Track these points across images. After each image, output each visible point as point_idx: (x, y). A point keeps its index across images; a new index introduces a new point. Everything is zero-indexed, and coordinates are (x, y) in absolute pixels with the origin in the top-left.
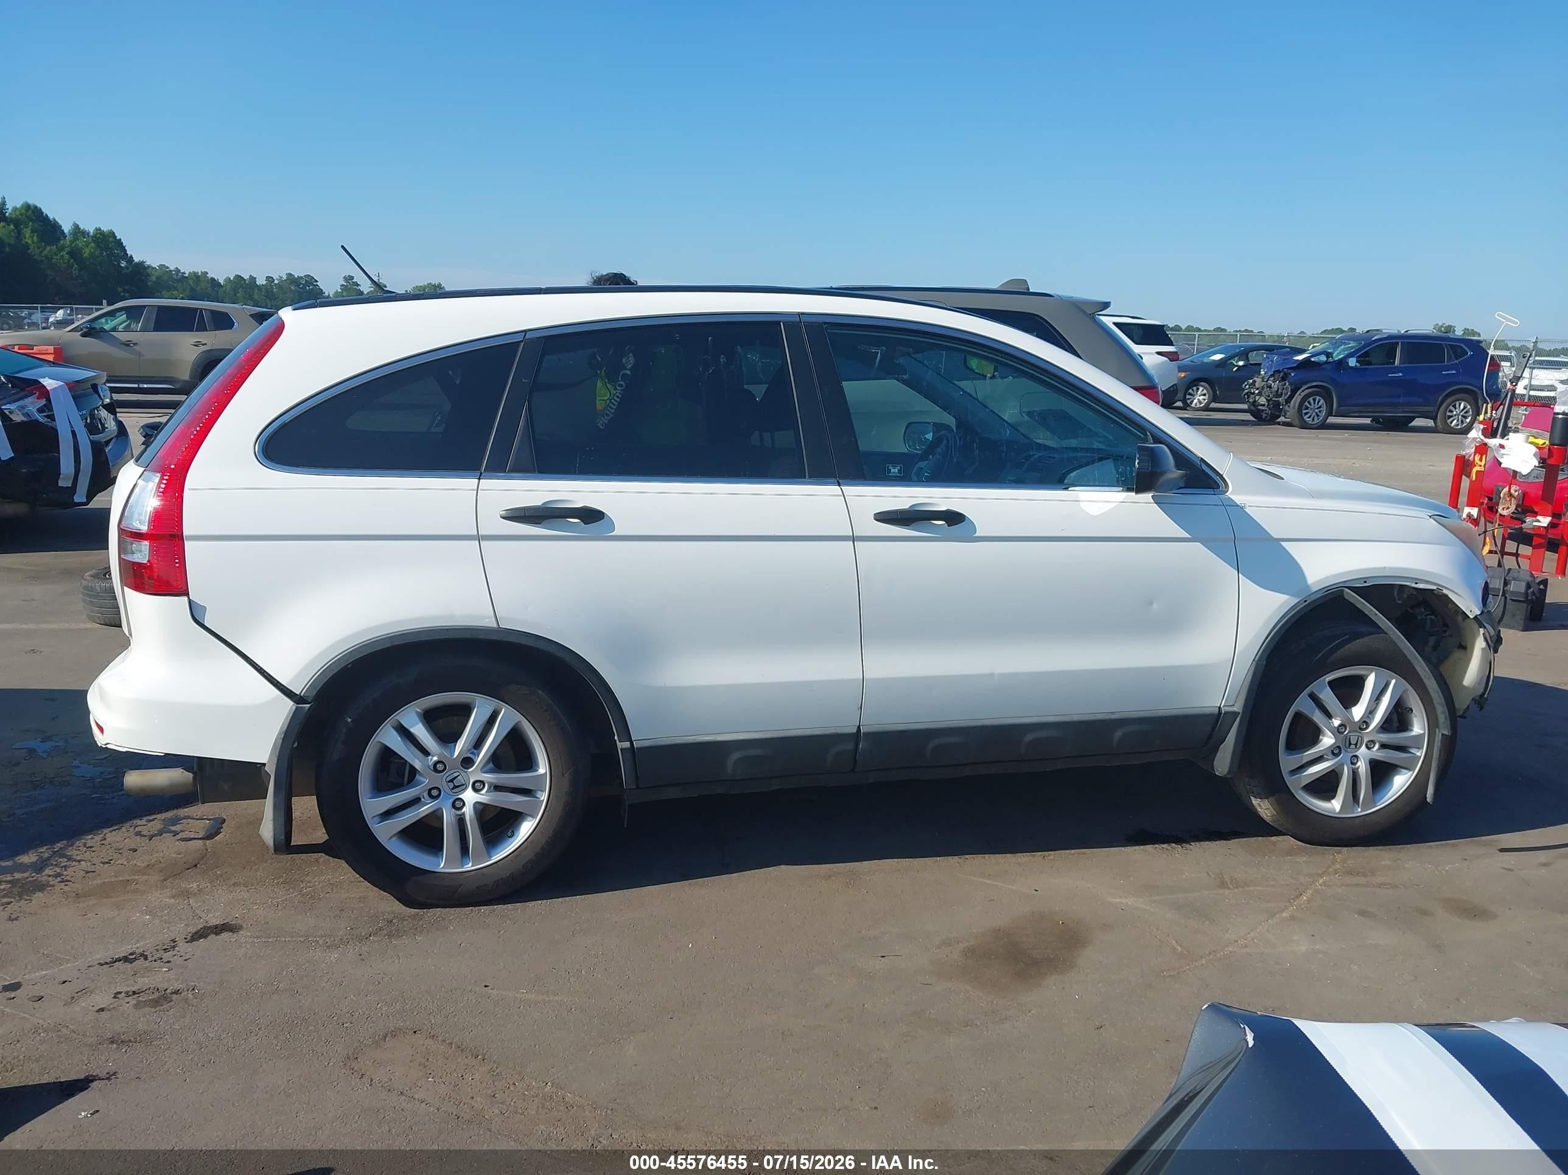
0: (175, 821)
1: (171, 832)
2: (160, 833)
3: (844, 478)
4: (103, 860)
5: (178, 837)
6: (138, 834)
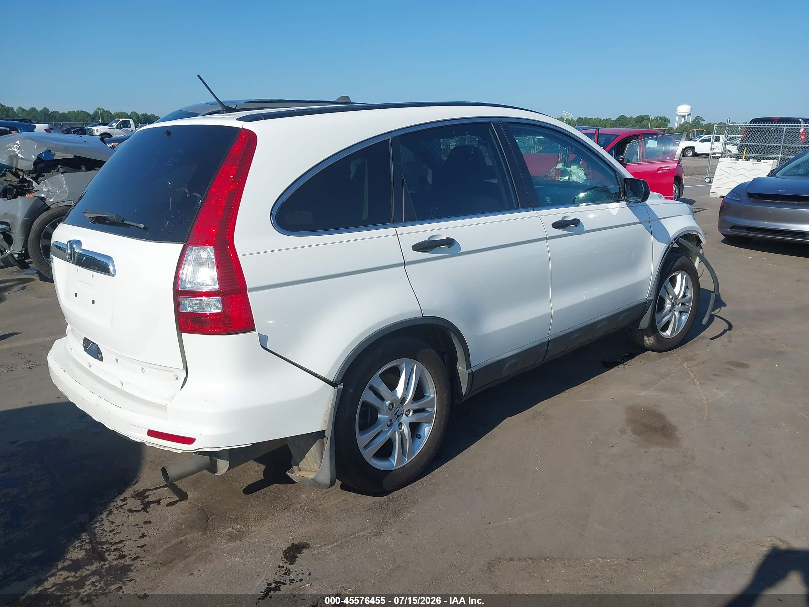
3: (535, 207)
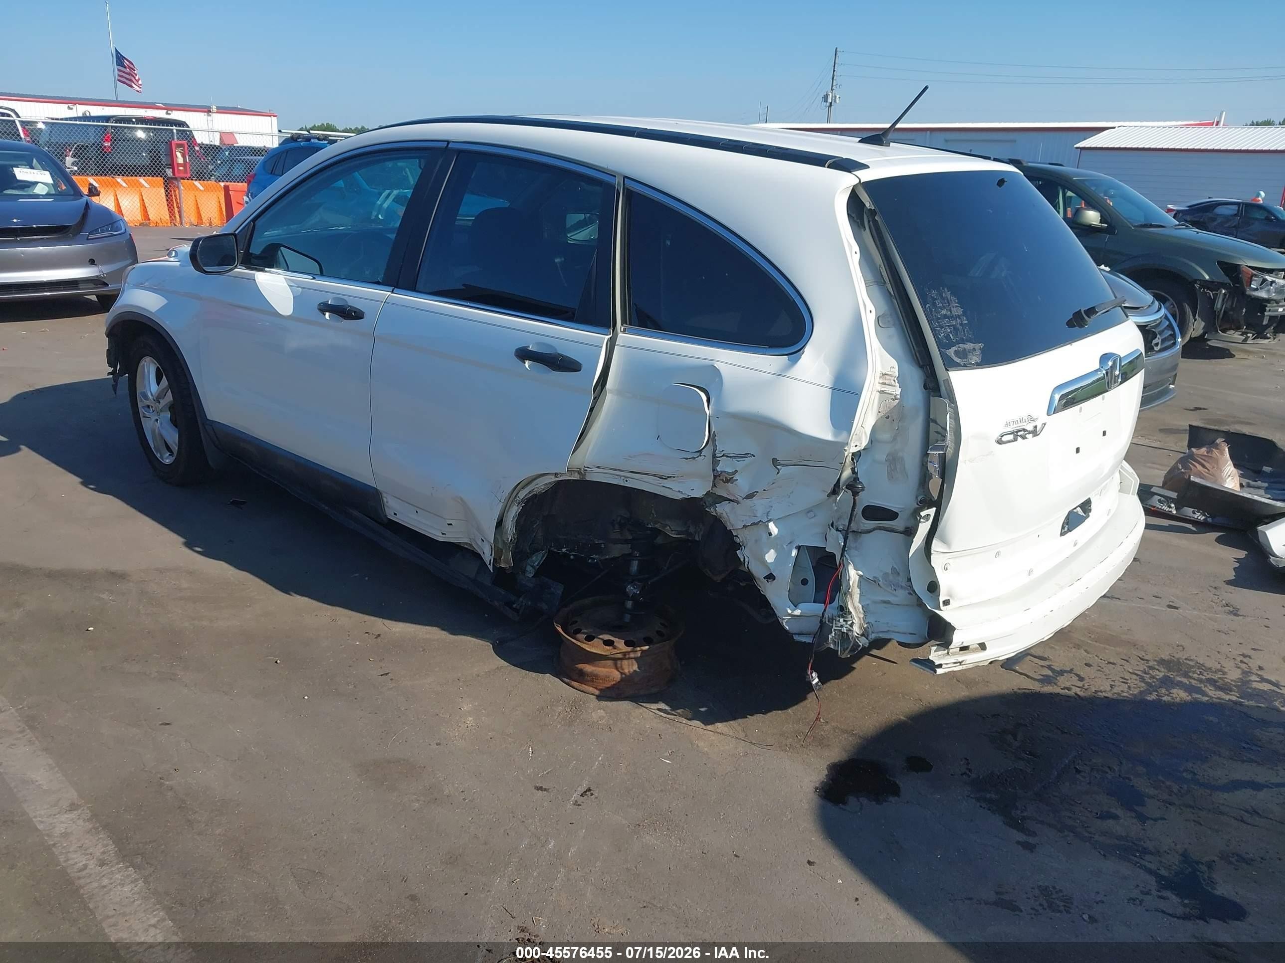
0: (1046, 680)
1: (1053, 670)
2: (1062, 673)
4: (1114, 666)
5: (1047, 663)
6: (1081, 679)
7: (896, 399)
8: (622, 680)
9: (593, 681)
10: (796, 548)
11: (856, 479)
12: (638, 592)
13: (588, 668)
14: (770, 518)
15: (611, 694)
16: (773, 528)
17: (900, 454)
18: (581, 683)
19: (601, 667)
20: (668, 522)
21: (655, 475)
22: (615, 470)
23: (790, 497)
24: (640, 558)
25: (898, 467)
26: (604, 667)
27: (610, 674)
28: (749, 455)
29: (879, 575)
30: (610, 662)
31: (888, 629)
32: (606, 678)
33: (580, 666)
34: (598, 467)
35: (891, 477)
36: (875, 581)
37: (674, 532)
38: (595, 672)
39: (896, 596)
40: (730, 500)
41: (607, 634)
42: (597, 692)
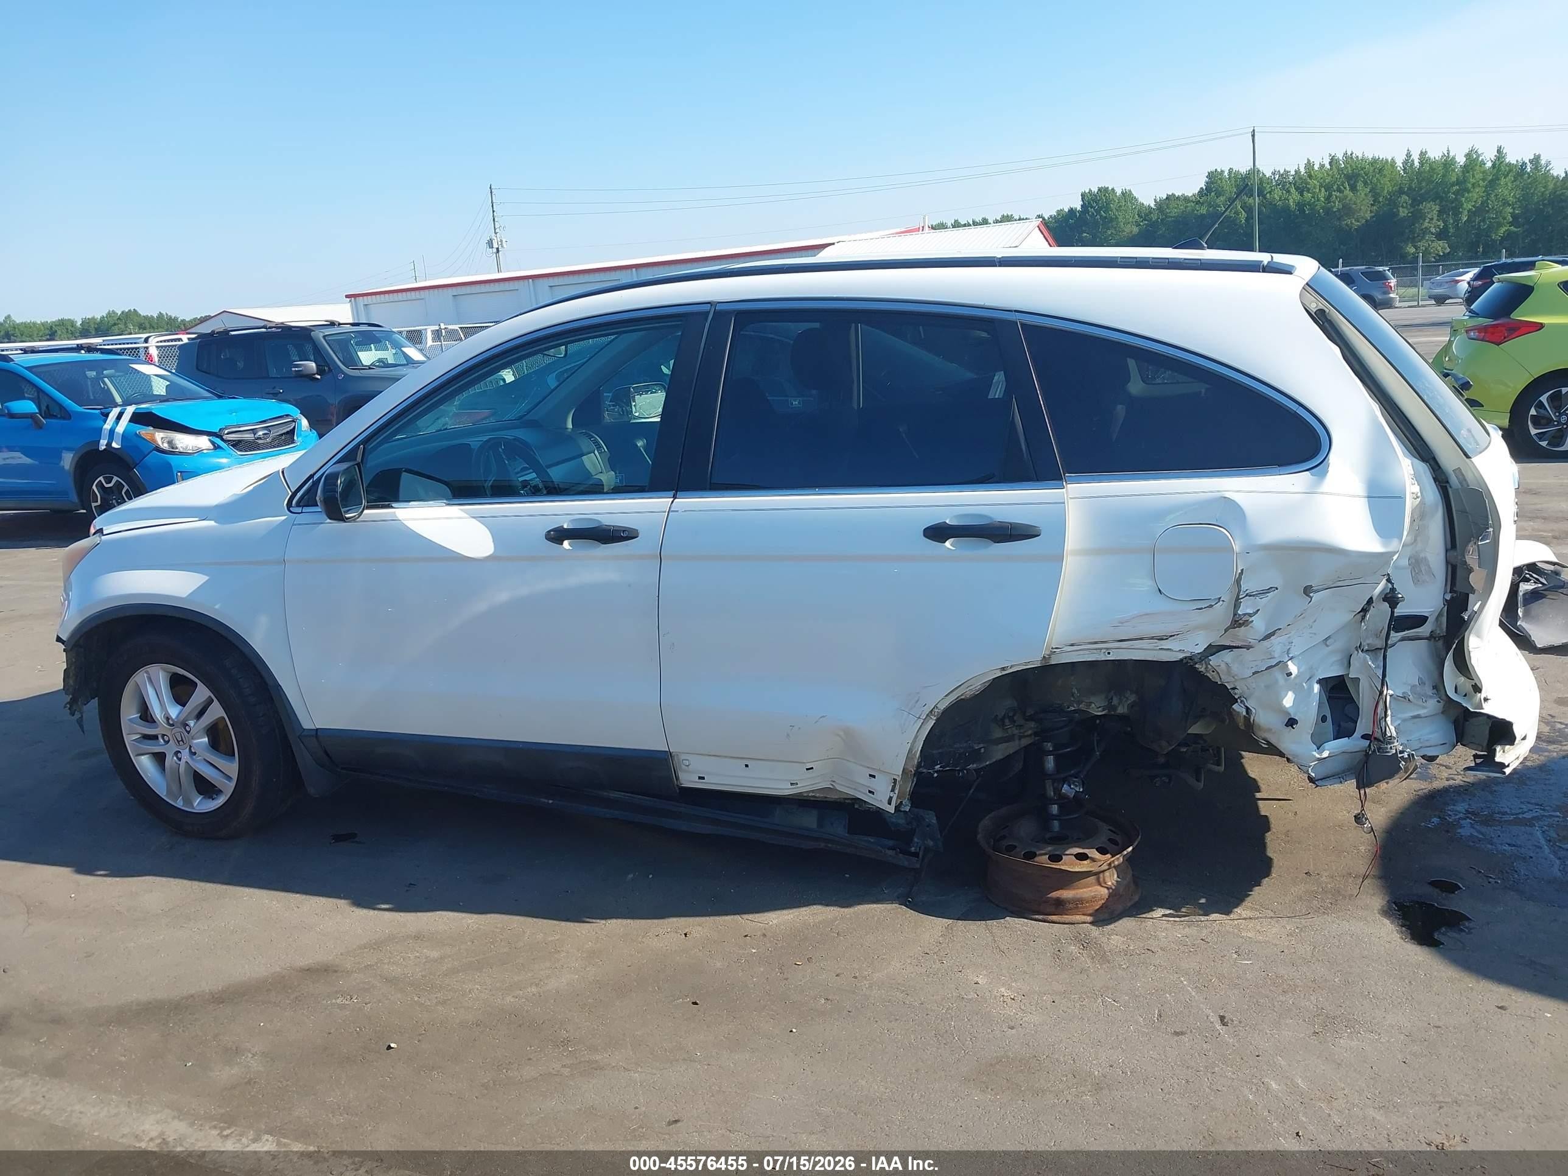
7: (1418, 497)
8: (1110, 895)
9: (1077, 908)
10: (1317, 683)
11: (1393, 590)
12: (1081, 790)
13: (1066, 894)
14: (1291, 655)
15: (1105, 915)
16: (1293, 668)
17: (1422, 555)
18: (1061, 915)
19: (1082, 888)
20: (1092, 699)
21: (1152, 638)
22: (1096, 643)
23: (1311, 627)
24: (1055, 753)
25: (1423, 569)
26: (1085, 888)
27: (1095, 892)
28: (1273, 589)
29: (1407, 689)
30: (1092, 879)
31: (1421, 745)
32: (1093, 899)
33: (1055, 894)
34: (1072, 645)
35: (1416, 581)
36: (1404, 698)
37: (1100, 709)
38: (1078, 896)
39: (1424, 708)
40: (1231, 648)
41: (1072, 847)
42: (1089, 919)
